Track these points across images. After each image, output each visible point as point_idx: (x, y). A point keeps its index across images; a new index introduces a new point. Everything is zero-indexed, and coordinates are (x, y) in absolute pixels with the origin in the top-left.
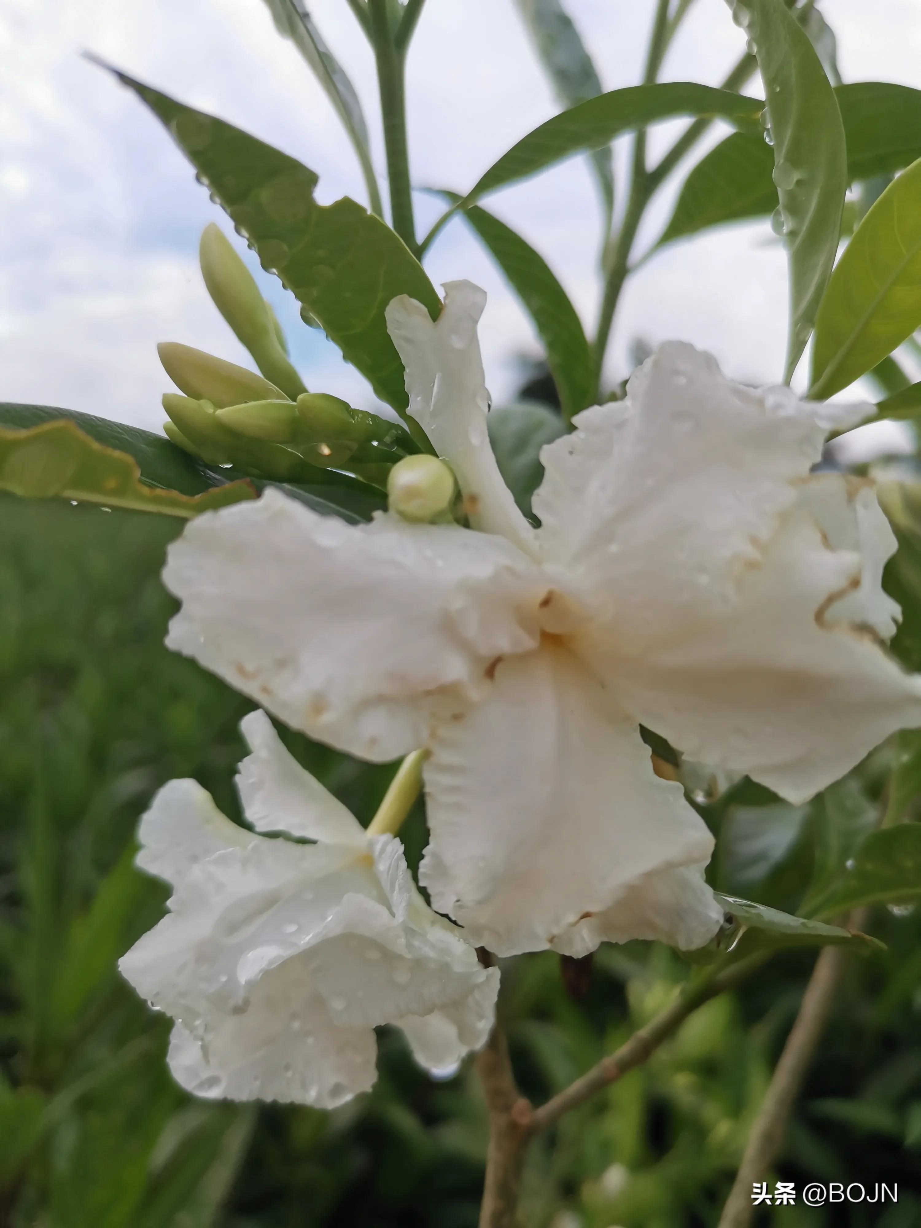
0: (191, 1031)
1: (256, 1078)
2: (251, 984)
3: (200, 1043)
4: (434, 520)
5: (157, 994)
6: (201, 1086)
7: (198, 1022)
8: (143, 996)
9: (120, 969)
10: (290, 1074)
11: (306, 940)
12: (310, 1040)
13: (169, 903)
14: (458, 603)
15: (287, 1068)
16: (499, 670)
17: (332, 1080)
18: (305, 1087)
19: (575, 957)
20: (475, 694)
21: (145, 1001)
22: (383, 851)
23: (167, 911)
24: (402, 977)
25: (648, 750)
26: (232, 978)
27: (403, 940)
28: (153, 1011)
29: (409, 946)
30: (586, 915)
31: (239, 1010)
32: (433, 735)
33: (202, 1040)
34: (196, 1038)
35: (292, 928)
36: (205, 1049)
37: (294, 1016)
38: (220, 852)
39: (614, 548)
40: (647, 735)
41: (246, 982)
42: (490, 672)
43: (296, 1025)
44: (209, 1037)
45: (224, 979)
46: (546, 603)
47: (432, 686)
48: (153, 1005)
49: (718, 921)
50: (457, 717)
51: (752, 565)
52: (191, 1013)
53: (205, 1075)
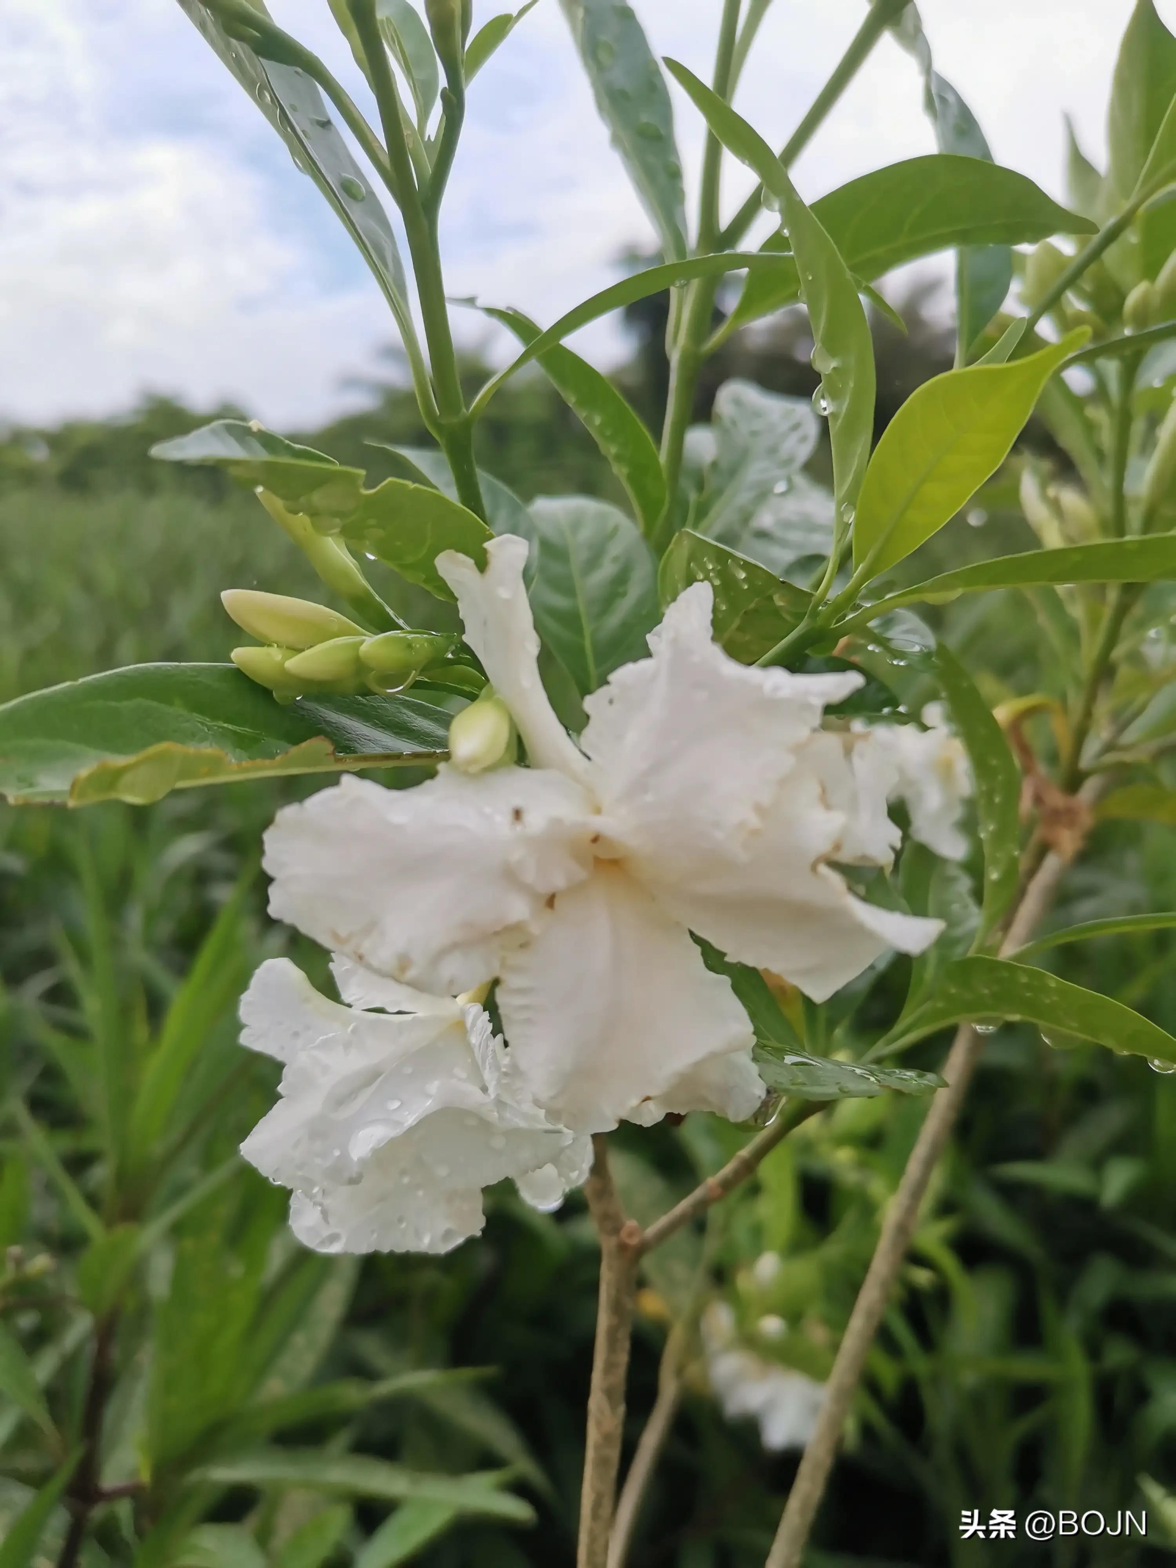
0: (311, 1199)
1: (373, 1232)
2: (363, 1161)
3: (320, 1208)
4: (491, 769)
5: (277, 1170)
6: (322, 1243)
7: (316, 1190)
8: (264, 1174)
9: (242, 1153)
10: (403, 1226)
11: (410, 1120)
12: (420, 1193)
13: (280, 1088)
14: (516, 855)
15: (400, 1220)
16: (557, 902)
17: (444, 1225)
18: (418, 1235)
19: (645, 1126)
20: (535, 929)
21: (267, 1178)
22: (474, 1024)
23: (279, 1097)
24: (498, 1142)
25: (698, 949)
26: (345, 1155)
27: (496, 1113)
28: (274, 1185)
29: (501, 1118)
30: (648, 1099)
31: (354, 1181)
32: (503, 965)
33: (321, 1205)
34: (315, 1204)
35: (396, 1104)
36: (325, 1214)
37: (403, 1173)
38: (321, 1038)
39: (649, 798)
40: (697, 940)
41: (358, 1159)
42: (550, 901)
43: (406, 1180)
44: (327, 1202)
45: (337, 1153)
46: (595, 840)
47: (498, 928)
48: (274, 1180)
49: (760, 1097)
50: (523, 946)
51: (755, 833)
52: (309, 1183)
53: (326, 1233)
